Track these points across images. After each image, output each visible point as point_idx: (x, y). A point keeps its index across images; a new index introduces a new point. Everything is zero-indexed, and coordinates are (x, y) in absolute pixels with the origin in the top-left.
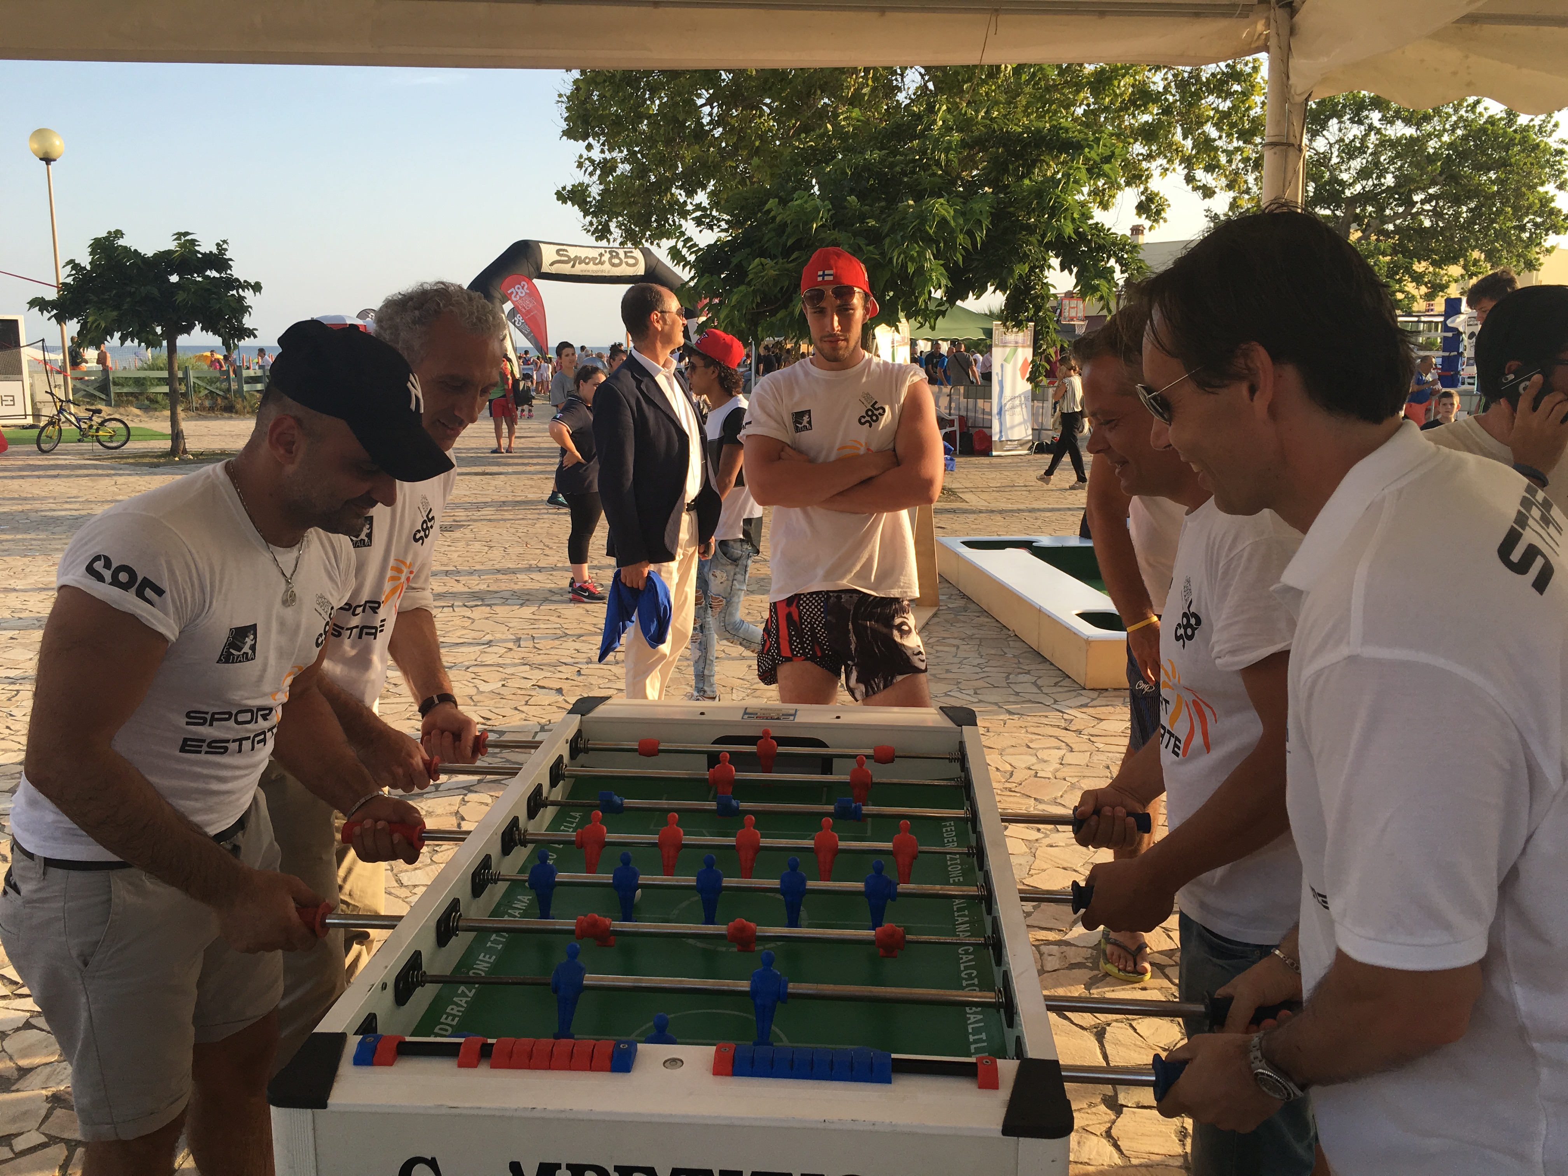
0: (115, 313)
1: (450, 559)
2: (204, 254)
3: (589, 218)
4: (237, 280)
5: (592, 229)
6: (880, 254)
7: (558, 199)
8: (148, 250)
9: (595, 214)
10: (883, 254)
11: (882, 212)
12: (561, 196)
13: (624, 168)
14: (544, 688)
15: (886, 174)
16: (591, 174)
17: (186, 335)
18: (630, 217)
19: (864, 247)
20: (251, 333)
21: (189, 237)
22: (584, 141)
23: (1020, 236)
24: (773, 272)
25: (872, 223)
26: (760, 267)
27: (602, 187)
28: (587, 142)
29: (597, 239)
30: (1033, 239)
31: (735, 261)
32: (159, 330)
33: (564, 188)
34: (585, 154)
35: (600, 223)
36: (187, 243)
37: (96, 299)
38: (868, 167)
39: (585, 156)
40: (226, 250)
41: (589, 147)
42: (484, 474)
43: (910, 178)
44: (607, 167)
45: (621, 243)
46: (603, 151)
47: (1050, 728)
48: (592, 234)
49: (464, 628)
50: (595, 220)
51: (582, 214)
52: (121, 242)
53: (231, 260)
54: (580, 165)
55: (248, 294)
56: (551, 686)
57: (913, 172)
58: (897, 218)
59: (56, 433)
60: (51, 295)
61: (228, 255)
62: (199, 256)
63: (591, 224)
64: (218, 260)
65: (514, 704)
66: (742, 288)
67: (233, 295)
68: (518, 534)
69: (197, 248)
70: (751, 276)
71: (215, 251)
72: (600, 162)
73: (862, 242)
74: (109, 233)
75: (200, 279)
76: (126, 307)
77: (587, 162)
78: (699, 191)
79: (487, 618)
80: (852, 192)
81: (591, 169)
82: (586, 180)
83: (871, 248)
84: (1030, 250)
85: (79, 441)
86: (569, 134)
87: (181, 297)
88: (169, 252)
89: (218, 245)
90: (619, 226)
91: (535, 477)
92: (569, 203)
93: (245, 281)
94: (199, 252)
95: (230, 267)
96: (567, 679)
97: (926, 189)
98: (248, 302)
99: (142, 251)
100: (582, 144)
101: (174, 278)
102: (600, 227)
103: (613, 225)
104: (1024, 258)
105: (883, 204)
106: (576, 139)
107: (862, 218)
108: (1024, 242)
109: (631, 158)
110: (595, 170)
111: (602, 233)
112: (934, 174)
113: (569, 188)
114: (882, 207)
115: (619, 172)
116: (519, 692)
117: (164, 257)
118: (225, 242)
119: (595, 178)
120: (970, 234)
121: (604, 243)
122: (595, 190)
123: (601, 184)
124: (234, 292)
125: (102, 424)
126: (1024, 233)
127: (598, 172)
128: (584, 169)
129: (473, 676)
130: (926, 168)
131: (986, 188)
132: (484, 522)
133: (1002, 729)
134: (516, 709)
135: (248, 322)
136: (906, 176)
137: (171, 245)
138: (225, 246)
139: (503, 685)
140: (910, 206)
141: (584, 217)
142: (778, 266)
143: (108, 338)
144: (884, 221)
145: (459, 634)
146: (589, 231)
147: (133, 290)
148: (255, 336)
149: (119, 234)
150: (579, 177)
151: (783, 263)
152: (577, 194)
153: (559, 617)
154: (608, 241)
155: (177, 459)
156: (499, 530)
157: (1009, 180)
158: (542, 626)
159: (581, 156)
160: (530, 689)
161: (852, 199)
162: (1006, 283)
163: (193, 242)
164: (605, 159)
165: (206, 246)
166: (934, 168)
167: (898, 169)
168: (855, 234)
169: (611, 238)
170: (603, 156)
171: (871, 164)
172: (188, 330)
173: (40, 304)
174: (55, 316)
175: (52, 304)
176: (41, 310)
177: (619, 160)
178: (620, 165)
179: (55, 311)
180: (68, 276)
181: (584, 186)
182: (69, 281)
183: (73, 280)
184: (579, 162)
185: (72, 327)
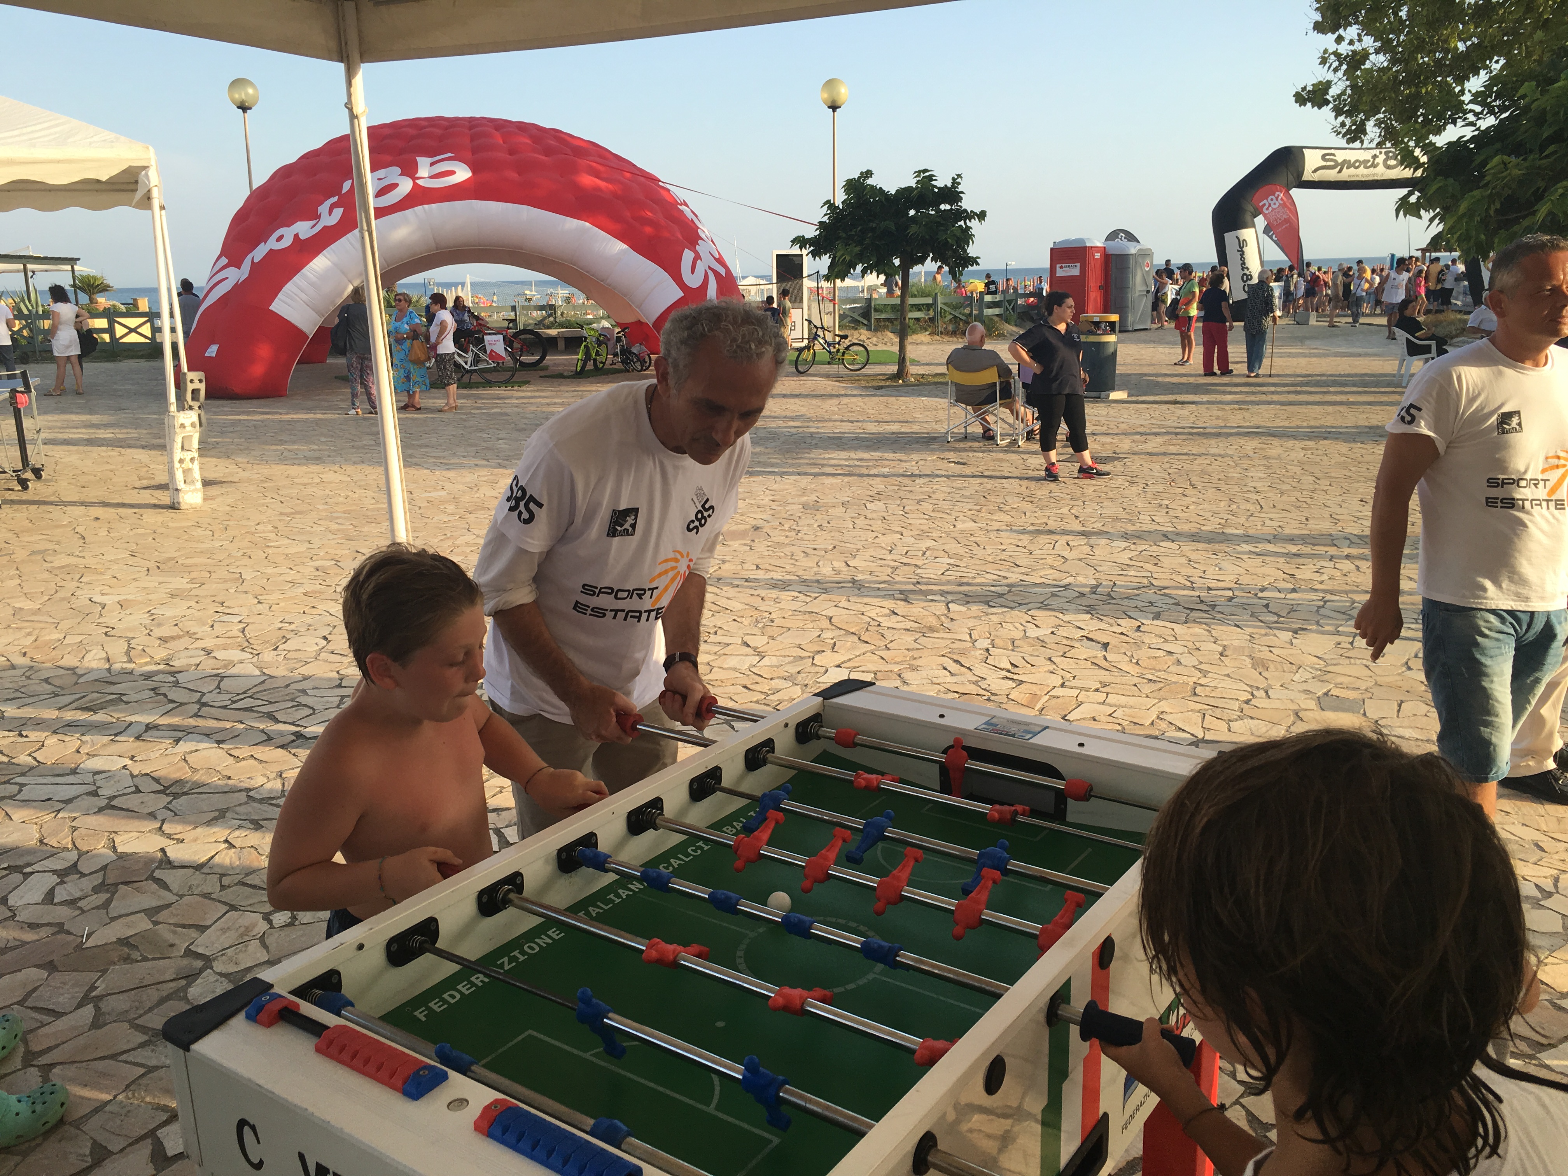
0: (858, 248)
1: (1083, 493)
2: (939, 188)
3: (1341, 119)
4: (965, 211)
5: (1344, 130)
7: (1296, 102)
8: (891, 189)
9: (1349, 114)
12: (1301, 99)
13: (1380, 60)
14: (1091, 640)
16: (1336, 70)
17: (920, 265)
20: (974, 261)
21: (927, 174)
22: (1333, 33)
24: (1517, 172)
26: (1502, 166)
27: (1348, 83)
28: (1337, 33)
29: (1349, 141)
31: (1479, 159)
32: (897, 262)
33: (1304, 89)
34: (1332, 47)
35: (1354, 123)
36: (926, 178)
37: (844, 235)
39: (1330, 51)
40: (959, 184)
41: (1339, 40)
42: (1176, 402)
44: (1355, 60)
45: (1379, 144)
46: (1352, 43)
48: (1344, 136)
49: (1052, 567)
50: (1348, 122)
51: (1334, 114)
52: (870, 181)
53: (962, 192)
54: (1324, 61)
55: (974, 224)
56: (1099, 639)
59: (811, 356)
60: (811, 232)
61: (960, 188)
62: (936, 190)
63: (1343, 124)
64: (952, 194)
65: (1049, 653)
66: (1477, 193)
67: (961, 226)
68: (1170, 471)
69: (933, 183)
70: (1488, 178)
71: (949, 185)
72: (1347, 56)
74: (862, 173)
75: (933, 212)
76: (867, 241)
77: (1332, 57)
79: (1080, 560)
81: (1336, 64)
82: (1330, 76)
85: (829, 363)
86: (1319, 27)
87: (913, 229)
88: (908, 189)
89: (953, 179)
90: (1378, 124)
91: (1227, 407)
92: (1309, 105)
93: (972, 212)
94: (935, 186)
95: (962, 199)
96: (1122, 634)
98: (973, 231)
99: (886, 189)
100: (1331, 37)
101: (912, 212)
102: (1354, 127)
103: (1370, 125)
106: (1325, 32)
109: (1385, 47)
110: (1341, 65)
111: (1356, 134)
113: (1309, 88)
115: (1368, 65)
116: (1065, 642)
117: (904, 192)
118: (959, 176)
119: (1340, 74)
121: (1357, 144)
122: (1340, 88)
123: (1347, 80)
124: (962, 223)
125: (847, 348)
127: (1344, 67)
128: (1328, 65)
129: (1030, 619)
132: (1143, 456)
134: (1050, 659)
135: (972, 251)
137: (912, 183)
138: (959, 180)
139: (1052, 633)
141: (1336, 118)
142: (1526, 164)
143: (852, 271)
145: (1042, 573)
146: (1339, 133)
147: (874, 225)
148: (978, 264)
149: (868, 174)
150: (1323, 74)
151: (1534, 160)
152: (1319, 93)
153: (1156, 564)
154: (1362, 142)
155: (900, 381)
156: (1152, 466)
158: (1132, 573)
159: (1325, 51)
160: (1078, 640)
163: (931, 178)
164: (1354, 52)
165: (942, 181)
169: (1366, 140)
170: (1352, 48)
172: (922, 261)
173: (801, 241)
174: (812, 252)
175: (812, 242)
176: (801, 248)
177: (1372, 50)
178: (1372, 57)
179: (812, 248)
180: (825, 215)
181: (1328, 84)
182: (825, 219)
183: (829, 218)
184: (1322, 58)
185: (825, 261)
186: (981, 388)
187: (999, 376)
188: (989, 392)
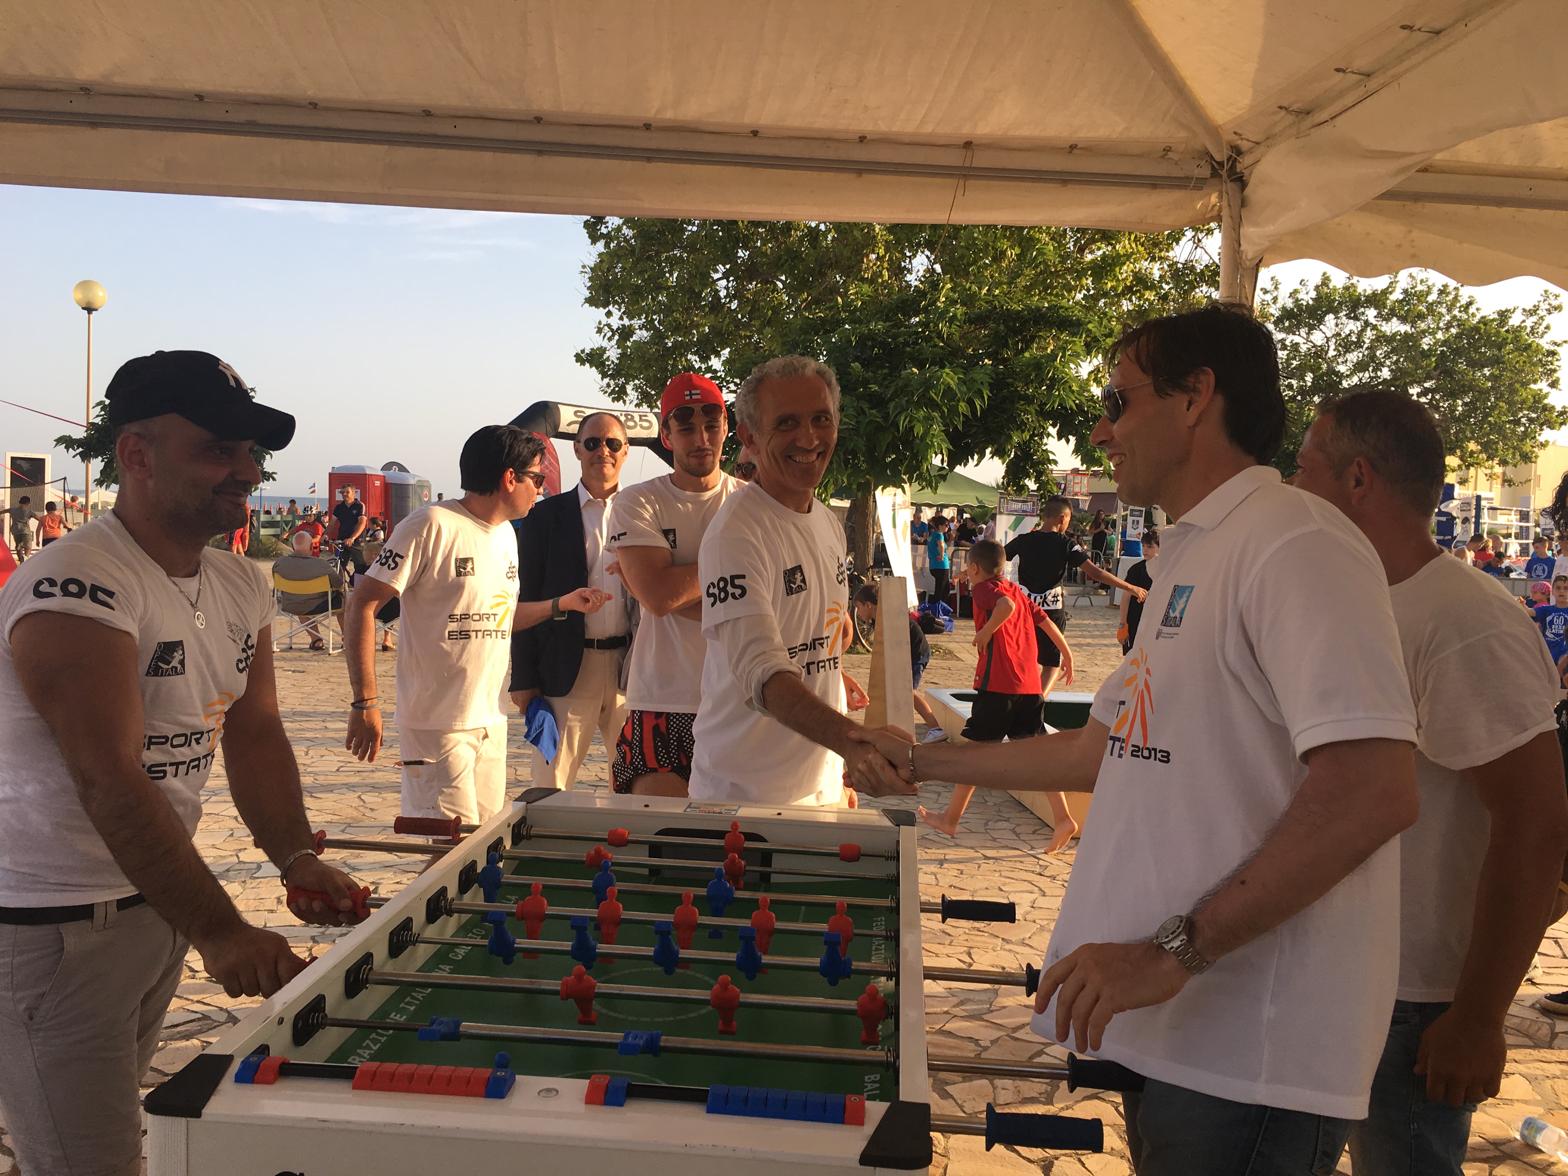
3: (606, 380)
5: (609, 391)
6: (882, 417)
7: (577, 361)
9: (612, 377)
10: (886, 417)
11: (884, 379)
12: (580, 359)
13: (641, 335)
15: (890, 344)
16: (610, 339)
18: (647, 380)
19: (867, 410)
22: (605, 308)
23: (1018, 405)
25: (875, 388)
27: (619, 351)
28: (607, 309)
29: (614, 400)
30: (1031, 409)
33: (583, 351)
34: (605, 320)
35: (617, 385)
38: (872, 336)
39: (604, 323)
41: (609, 314)
43: (913, 348)
44: (625, 333)
45: (637, 405)
46: (621, 318)
47: (1025, 873)
48: (609, 395)
50: (612, 382)
51: (600, 376)
54: (599, 331)
57: (917, 344)
58: (900, 384)
60: (80, 433)
63: (608, 385)
72: (618, 329)
73: (865, 406)
77: (606, 328)
78: (712, 357)
80: (856, 359)
81: (610, 334)
82: (605, 344)
83: (874, 411)
84: (1028, 419)
86: (591, 301)
90: (636, 388)
92: (587, 365)
97: (927, 359)
100: (602, 311)
102: (617, 389)
103: (629, 388)
104: (1022, 427)
105: (886, 371)
106: (597, 307)
107: (865, 383)
108: (1022, 411)
109: (648, 325)
110: (613, 335)
111: (619, 394)
112: (936, 346)
113: (587, 351)
114: (885, 374)
115: (635, 338)
119: (614, 342)
120: (971, 403)
121: (620, 404)
122: (613, 354)
123: (618, 348)
126: (1022, 402)
127: (616, 337)
128: (603, 334)
130: (928, 339)
131: (986, 361)
133: (976, 872)
136: (909, 346)
140: (913, 373)
141: (602, 379)
144: (887, 387)
146: (606, 392)
150: (596, 341)
152: (596, 356)
154: (624, 402)
157: (1007, 354)
159: (600, 323)
161: (856, 365)
162: (1004, 449)
164: (623, 325)
166: (936, 340)
167: (901, 339)
168: (859, 398)
169: (627, 400)
170: (621, 322)
171: (876, 334)
173: (67, 442)
174: (80, 454)
175: (79, 443)
176: (67, 448)
177: (637, 327)
178: (638, 331)
179: (81, 449)
180: (98, 416)
181: (603, 350)
182: (98, 420)
183: (102, 420)
184: (599, 328)
185: (97, 465)
186: (310, 598)
187: (331, 587)
188: (320, 601)
